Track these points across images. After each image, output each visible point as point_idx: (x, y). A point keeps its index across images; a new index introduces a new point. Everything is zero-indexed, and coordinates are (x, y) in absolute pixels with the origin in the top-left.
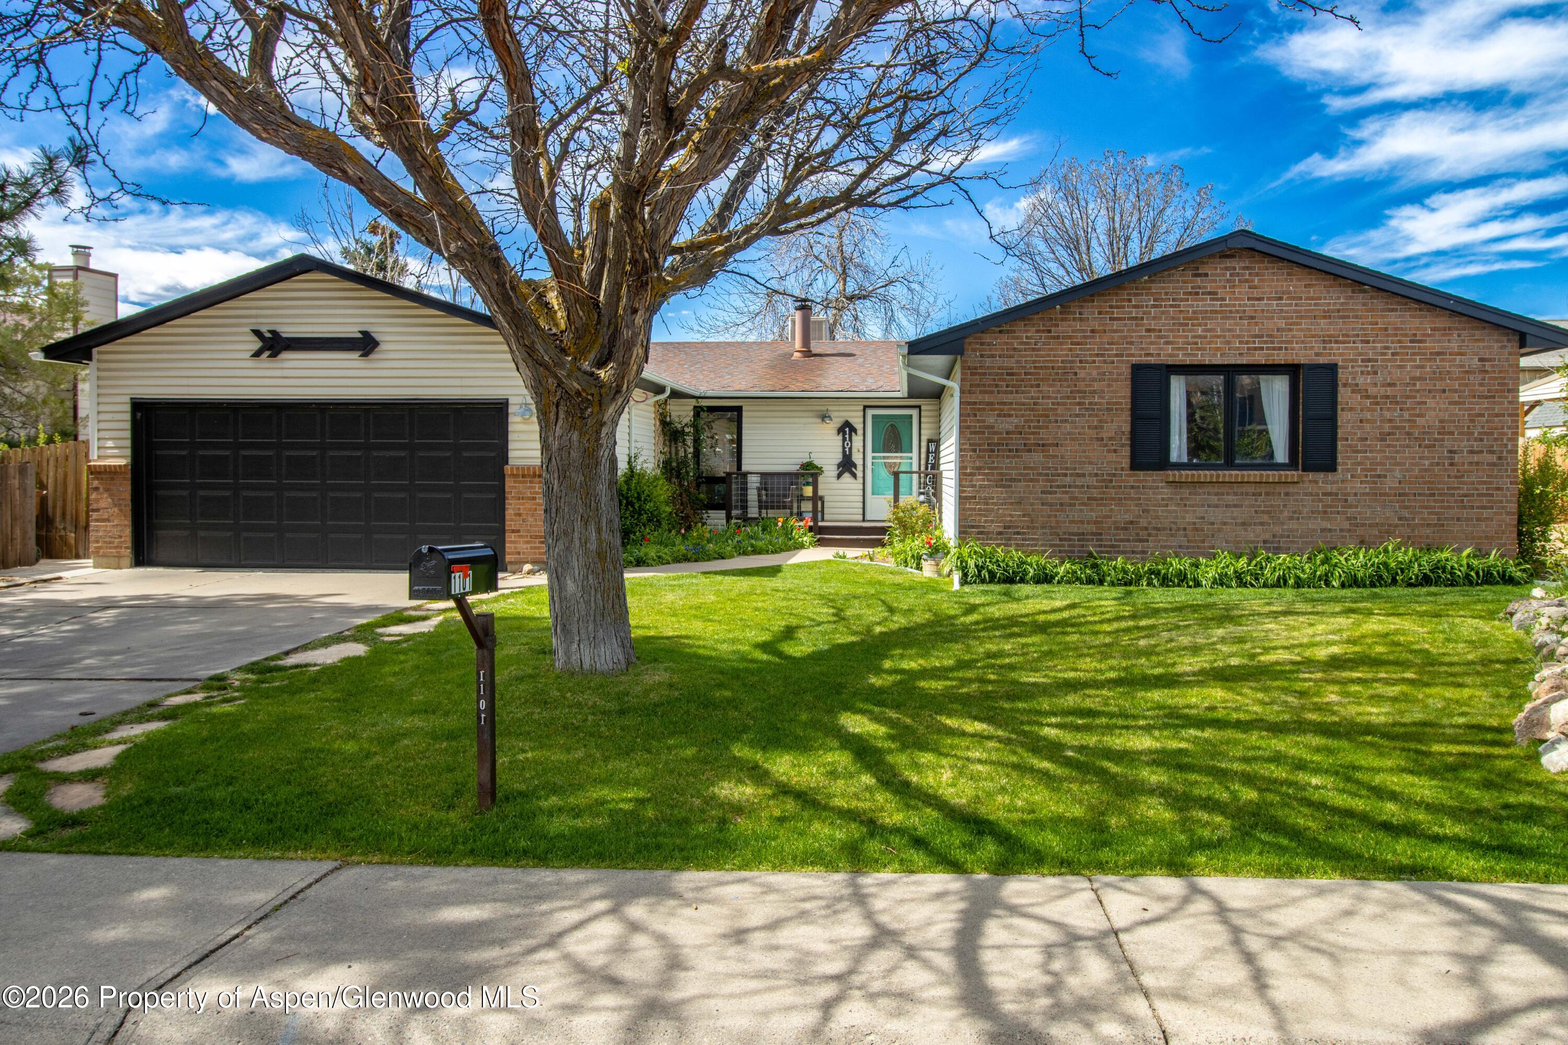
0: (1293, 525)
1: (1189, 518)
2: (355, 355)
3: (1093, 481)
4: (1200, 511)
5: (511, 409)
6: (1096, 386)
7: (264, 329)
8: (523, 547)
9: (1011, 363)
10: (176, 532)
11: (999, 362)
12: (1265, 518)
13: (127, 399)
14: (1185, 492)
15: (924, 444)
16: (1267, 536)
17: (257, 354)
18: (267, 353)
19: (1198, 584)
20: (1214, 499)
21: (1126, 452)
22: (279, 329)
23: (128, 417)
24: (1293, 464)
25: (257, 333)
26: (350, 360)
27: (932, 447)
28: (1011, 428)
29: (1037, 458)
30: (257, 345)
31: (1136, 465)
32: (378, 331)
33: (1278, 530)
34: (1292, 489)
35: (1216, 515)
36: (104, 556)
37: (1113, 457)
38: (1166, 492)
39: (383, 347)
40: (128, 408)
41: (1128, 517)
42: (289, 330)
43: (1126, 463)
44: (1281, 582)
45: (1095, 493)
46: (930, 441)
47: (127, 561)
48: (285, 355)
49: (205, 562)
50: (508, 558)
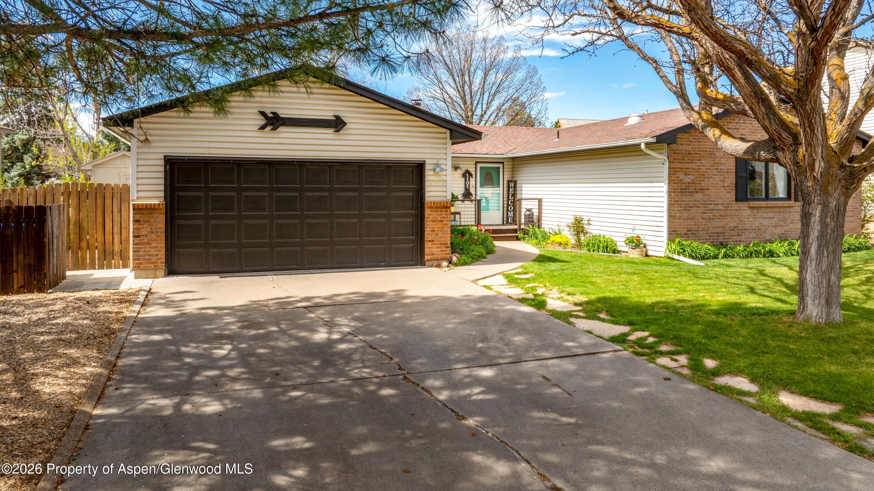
0: (791, 226)
1: (757, 224)
2: (331, 131)
3: (721, 207)
4: (761, 220)
5: (427, 167)
6: (723, 161)
7: (268, 111)
8: (435, 250)
9: (689, 148)
10: (192, 250)
11: (685, 147)
12: (783, 223)
13: (162, 156)
14: (755, 211)
16: (783, 232)
17: (262, 128)
18: (269, 128)
20: (765, 215)
21: (734, 192)
22: (279, 112)
23: (162, 169)
24: (789, 197)
25: (263, 113)
26: (327, 133)
27: (512, 185)
28: (689, 181)
29: (699, 196)
30: (262, 121)
31: (738, 199)
32: (345, 116)
33: (786, 228)
34: (792, 210)
35: (766, 222)
36: (144, 269)
37: (729, 195)
38: (748, 212)
39: (347, 126)
40: (162, 162)
41: (734, 224)
42: (284, 113)
43: (734, 198)
45: (723, 213)
46: (509, 181)
47: (162, 272)
48: (281, 129)
49: (216, 269)
50: (427, 257)
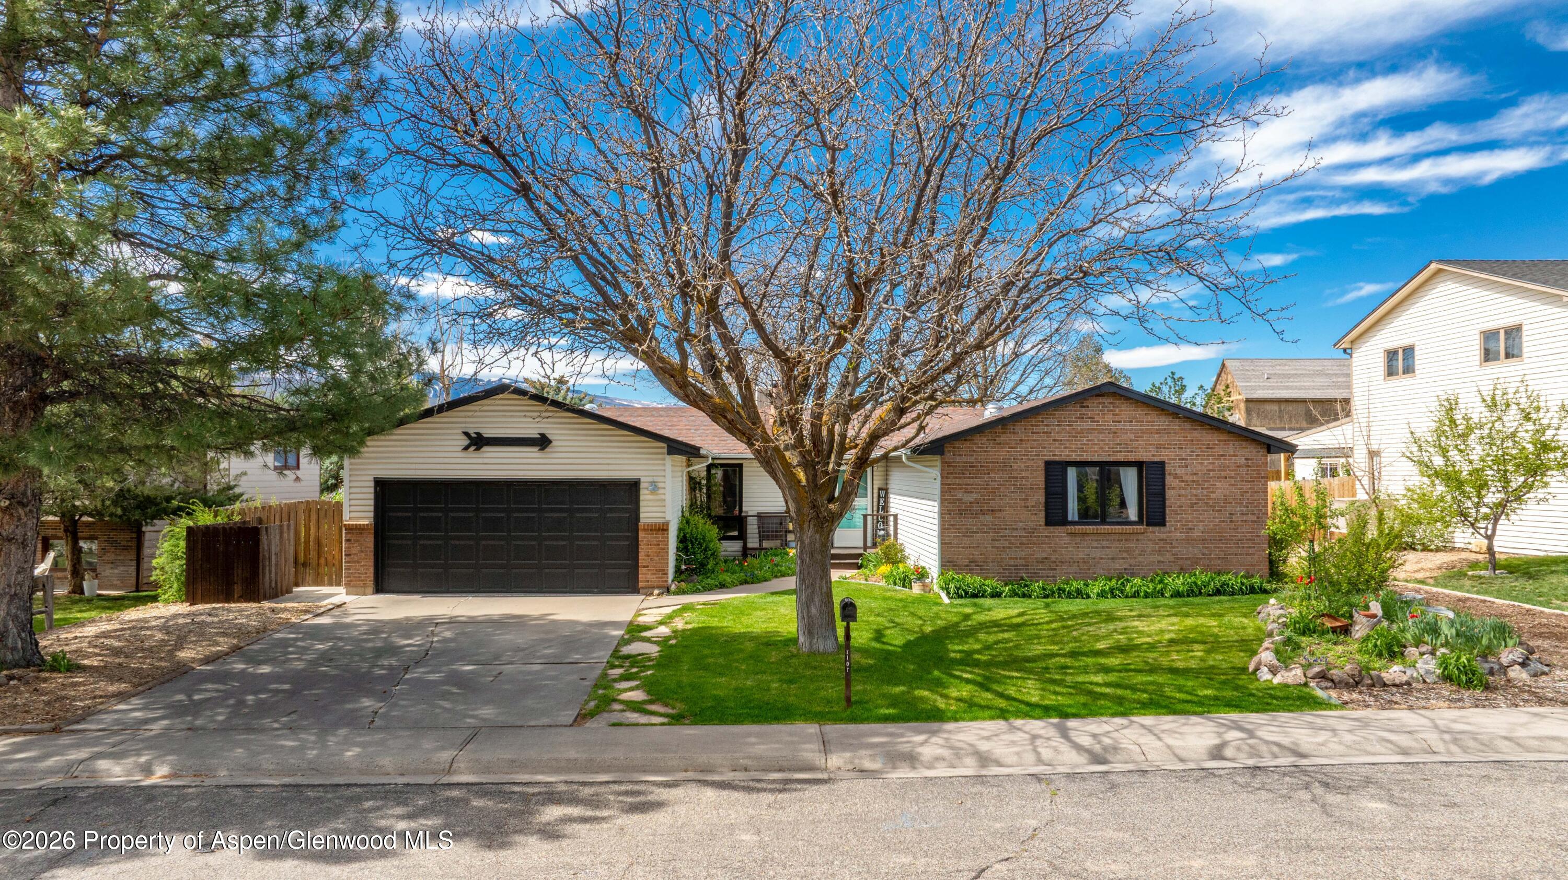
0: (1141, 559)
1: (1081, 555)
2: (536, 449)
3: (1023, 533)
4: (1087, 551)
5: (642, 485)
6: (1024, 474)
7: (471, 432)
8: (650, 577)
9: (972, 459)
10: (402, 570)
11: (964, 459)
12: (1125, 555)
13: (371, 478)
14: (1078, 539)
15: (876, 491)
16: (1126, 566)
17: (466, 448)
18: (473, 448)
19: (1088, 597)
20: (1095, 544)
21: (1043, 514)
22: (481, 431)
23: (372, 490)
24: (1140, 521)
25: (466, 434)
26: (531, 452)
27: (882, 494)
28: (972, 500)
29: (988, 518)
30: (466, 442)
31: (1049, 522)
32: (551, 433)
33: (1133, 562)
34: (1140, 537)
35: (1097, 553)
36: (355, 586)
37: (1034, 518)
38: (1067, 539)
39: (554, 443)
40: (372, 484)
41: (1044, 555)
42: (488, 433)
43: (1042, 521)
44: (1136, 595)
45: (1024, 540)
46: (880, 489)
47: (370, 589)
48: (485, 449)
49: (425, 589)
50: (641, 584)
